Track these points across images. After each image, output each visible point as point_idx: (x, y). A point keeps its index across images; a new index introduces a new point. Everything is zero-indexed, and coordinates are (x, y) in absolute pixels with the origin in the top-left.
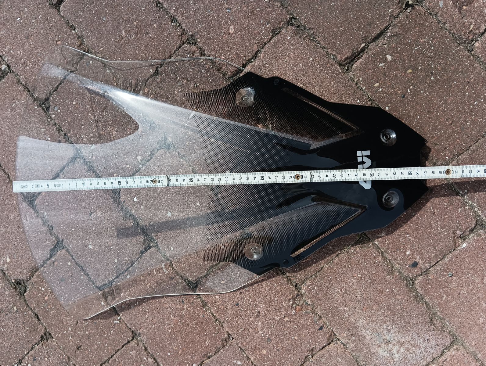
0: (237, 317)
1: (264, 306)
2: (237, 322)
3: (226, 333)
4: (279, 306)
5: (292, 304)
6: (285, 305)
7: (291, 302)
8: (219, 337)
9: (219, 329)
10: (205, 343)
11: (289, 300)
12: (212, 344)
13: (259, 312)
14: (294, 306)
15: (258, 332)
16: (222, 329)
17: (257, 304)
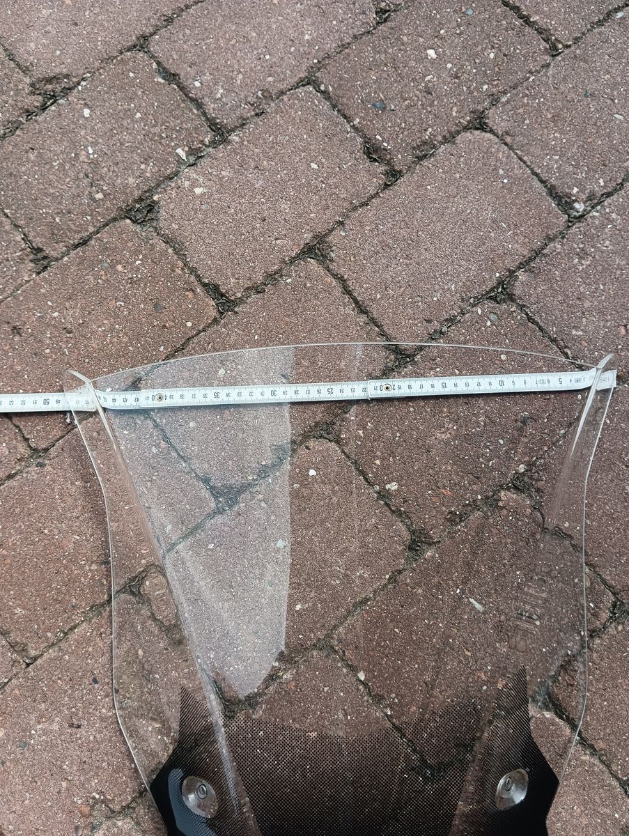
0: (71, 680)
1: (91, 738)
2: (59, 679)
3: (37, 653)
4: (91, 770)
5: (94, 798)
6: (93, 784)
7: (97, 796)
8: (31, 637)
9: (47, 639)
10: (19, 606)
11: (101, 793)
12: (17, 622)
13: (79, 727)
14: (91, 801)
15: (39, 723)
16: (46, 644)
17: (94, 723)
